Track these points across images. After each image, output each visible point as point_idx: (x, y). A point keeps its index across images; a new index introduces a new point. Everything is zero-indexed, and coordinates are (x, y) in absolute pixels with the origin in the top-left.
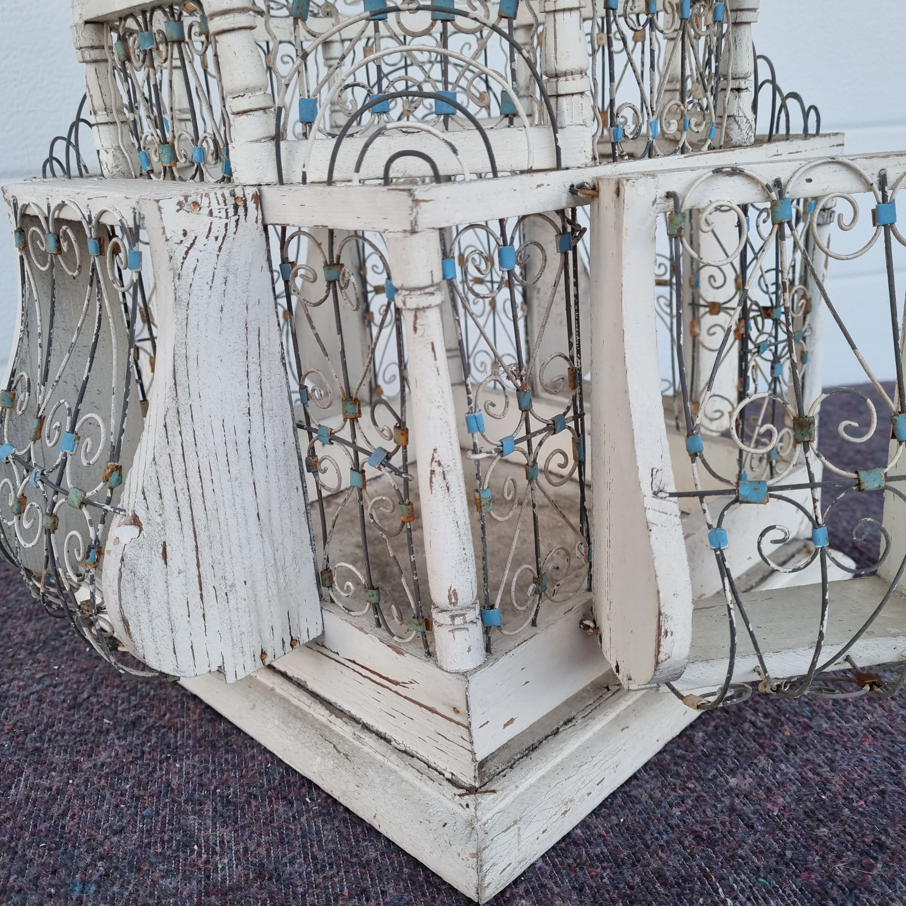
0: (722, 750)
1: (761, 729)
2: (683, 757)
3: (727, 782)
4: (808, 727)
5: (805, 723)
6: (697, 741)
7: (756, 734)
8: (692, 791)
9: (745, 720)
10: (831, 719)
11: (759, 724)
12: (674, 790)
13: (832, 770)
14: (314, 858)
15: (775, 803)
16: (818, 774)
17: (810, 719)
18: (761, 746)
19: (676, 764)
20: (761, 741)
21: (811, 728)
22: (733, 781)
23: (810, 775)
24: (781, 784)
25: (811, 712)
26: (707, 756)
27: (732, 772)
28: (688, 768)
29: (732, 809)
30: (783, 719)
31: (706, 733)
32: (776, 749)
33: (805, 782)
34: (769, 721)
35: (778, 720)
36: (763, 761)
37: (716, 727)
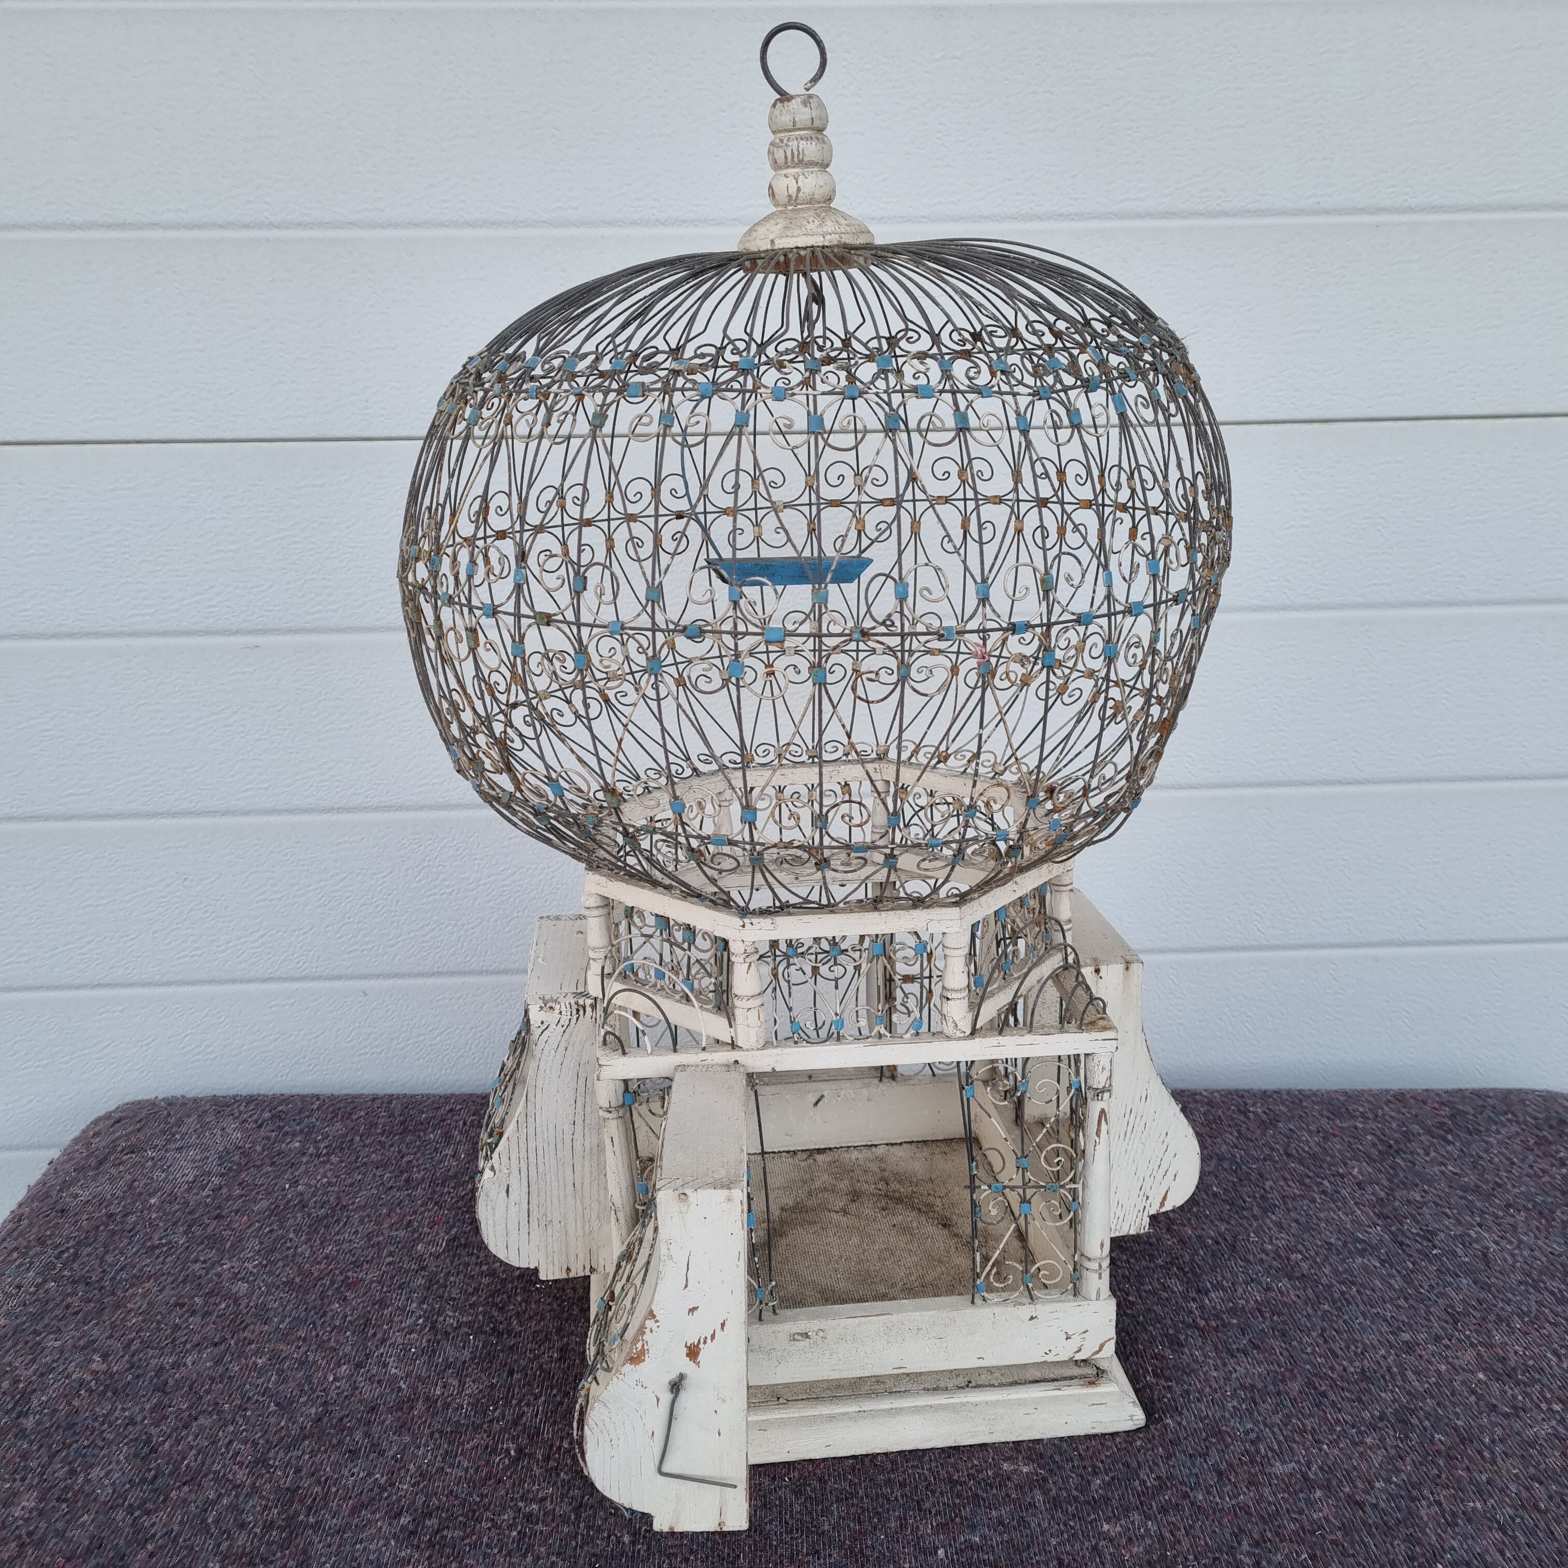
0: (1109, 1499)
1: (1147, 1488)
2: (1075, 1498)
3: (1102, 1527)
4: (1186, 1496)
6: (1093, 1488)
7: (1143, 1492)
8: (1072, 1528)
9: (1138, 1476)
10: (1209, 1493)
11: (1149, 1484)
12: (1058, 1524)
13: (1187, 1534)
14: (787, 1523)
15: (1130, 1551)
16: (1173, 1535)
17: (1192, 1489)
18: (1141, 1503)
19: (1069, 1503)
20: (1143, 1499)
21: (1189, 1497)
22: (1106, 1527)
23: (1168, 1535)
24: (1142, 1538)
26: (1095, 1502)
27: (1108, 1520)
28: (1077, 1508)
29: (1095, 1548)
30: (1169, 1484)
31: (1103, 1481)
32: (1150, 1508)
33: (1161, 1538)
34: (1156, 1483)
35: (1165, 1484)
36: (1136, 1517)
37: (1113, 1478)
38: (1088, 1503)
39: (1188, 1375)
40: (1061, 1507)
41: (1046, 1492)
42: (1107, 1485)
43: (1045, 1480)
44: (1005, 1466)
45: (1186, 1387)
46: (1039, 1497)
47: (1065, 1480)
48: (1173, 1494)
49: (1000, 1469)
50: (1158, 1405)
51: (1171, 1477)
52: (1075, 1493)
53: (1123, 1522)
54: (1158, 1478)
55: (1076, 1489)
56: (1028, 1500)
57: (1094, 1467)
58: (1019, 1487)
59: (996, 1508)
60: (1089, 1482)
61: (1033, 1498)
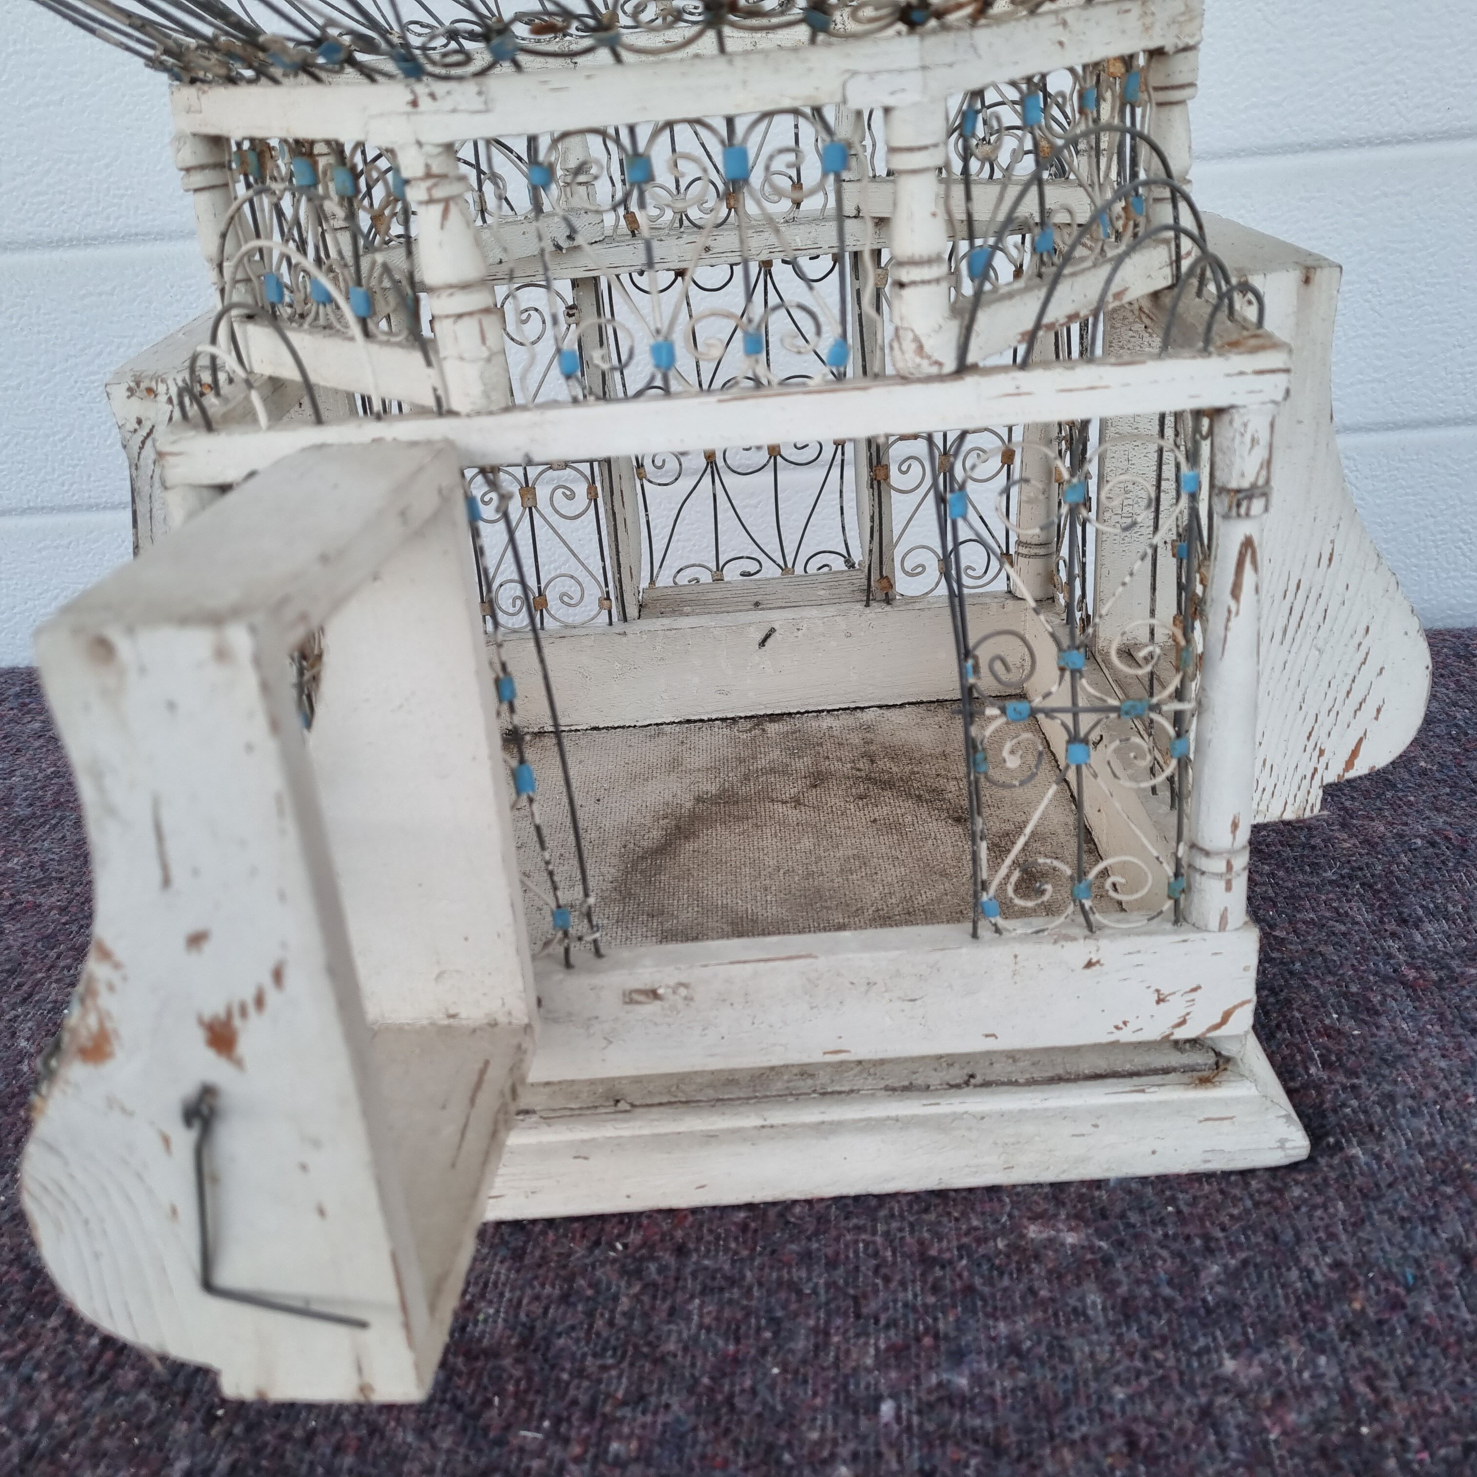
0: (1236, 1307)
1: (1316, 1286)
2: (1169, 1303)
3: (1221, 1364)
4: (1398, 1304)
5: (1397, 1295)
6: (1204, 1281)
7: (1306, 1293)
8: (1159, 1365)
9: (1296, 1260)
10: (1445, 1298)
11: (1318, 1277)
12: (1131, 1355)
13: (1404, 1388)
15: (1281, 1420)
16: (1374, 1389)
17: (1409, 1290)
18: (1304, 1317)
19: (1153, 1311)
20: (1307, 1308)
21: (1403, 1306)
22: (1230, 1365)
23: (1361, 1387)
24: (1307, 1392)
25: (1415, 1278)
26: (1209, 1311)
27: (1235, 1350)
28: (1169, 1322)
29: (1206, 1413)
30: (1361, 1279)
31: (1225, 1267)
32: (1323, 1328)
33: (1348, 1395)
34: (1335, 1276)
35: (1353, 1278)
36: (1292, 1345)
37: (1245, 1263)
38: (1192, 1312)
39: (1391, 1065)
40: (1138, 1320)
41: (1108, 1287)
42: (1233, 1277)
43: (1107, 1261)
44: (1033, 1231)
45: (1387, 1087)
46: (1094, 1298)
47: (1149, 1263)
48: (1369, 1299)
49: (1022, 1236)
50: (1332, 1119)
51: (1364, 1263)
52: (1167, 1291)
53: (1265, 1355)
54: (1337, 1265)
55: (1170, 1283)
56: (1073, 1302)
57: (1207, 1238)
58: (1056, 1275)
59: (1007, 1318)
60: (1196, 1270)
61: (1082, 1299)
